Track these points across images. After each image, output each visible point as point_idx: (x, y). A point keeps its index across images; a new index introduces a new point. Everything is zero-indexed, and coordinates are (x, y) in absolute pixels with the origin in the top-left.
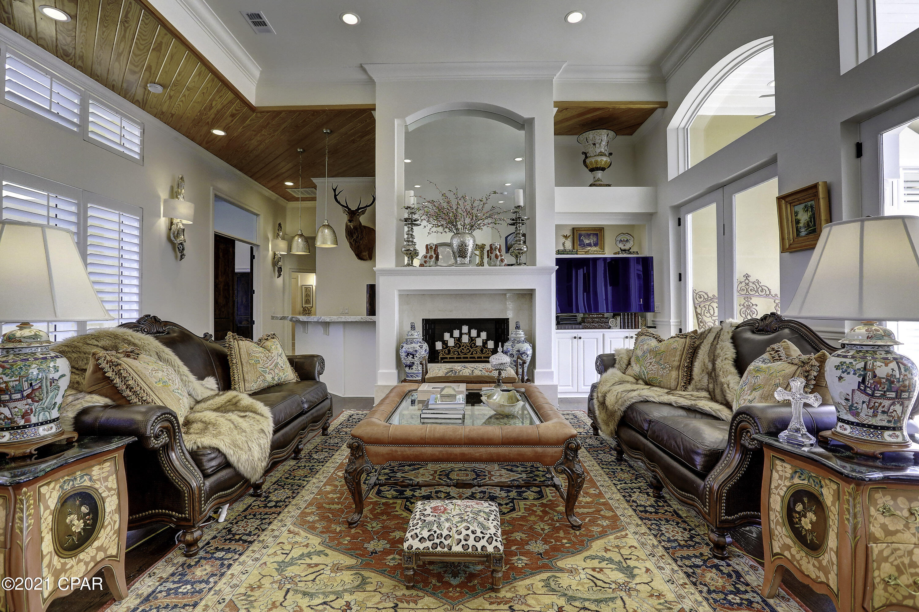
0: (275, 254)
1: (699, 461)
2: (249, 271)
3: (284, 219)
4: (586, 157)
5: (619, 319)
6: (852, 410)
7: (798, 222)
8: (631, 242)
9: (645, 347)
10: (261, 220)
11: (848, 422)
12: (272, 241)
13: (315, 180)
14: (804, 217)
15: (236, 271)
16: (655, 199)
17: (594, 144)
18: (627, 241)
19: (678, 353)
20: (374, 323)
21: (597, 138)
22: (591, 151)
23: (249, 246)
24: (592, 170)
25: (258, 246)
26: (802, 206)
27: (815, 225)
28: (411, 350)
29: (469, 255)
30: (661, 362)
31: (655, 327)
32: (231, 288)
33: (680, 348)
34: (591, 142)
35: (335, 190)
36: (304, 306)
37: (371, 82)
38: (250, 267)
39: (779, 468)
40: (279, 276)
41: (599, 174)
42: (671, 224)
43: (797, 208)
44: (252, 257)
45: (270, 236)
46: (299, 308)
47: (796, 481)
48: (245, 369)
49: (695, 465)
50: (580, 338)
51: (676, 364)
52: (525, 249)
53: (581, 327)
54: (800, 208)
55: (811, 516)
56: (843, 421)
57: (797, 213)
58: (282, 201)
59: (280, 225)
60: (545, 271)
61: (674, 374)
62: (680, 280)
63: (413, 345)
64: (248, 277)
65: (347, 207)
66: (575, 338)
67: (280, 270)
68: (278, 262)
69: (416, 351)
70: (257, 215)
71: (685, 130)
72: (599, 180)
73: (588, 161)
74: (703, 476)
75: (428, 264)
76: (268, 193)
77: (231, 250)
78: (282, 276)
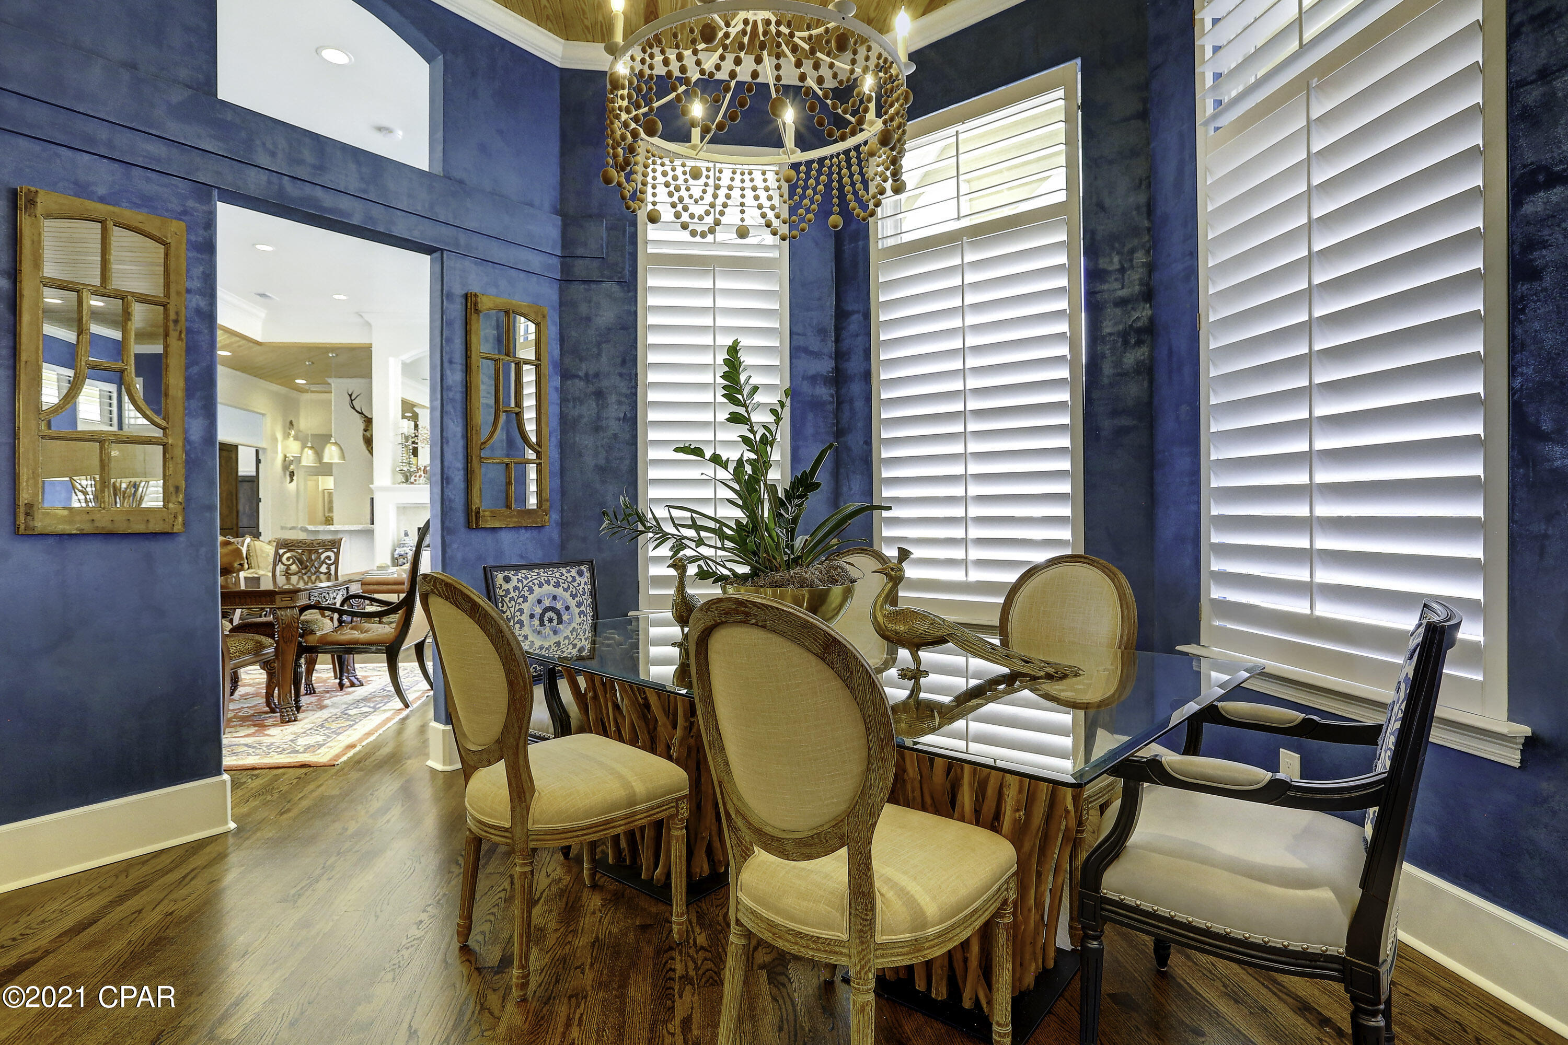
0: (285, 457)
2: (254, 474)
3: (297, 415)
10: (268, 421)
12: (282, 442)
13: (330, 380)
15: (240, 474)
20: (373, 531)
23: (254, 450)
25: (264, 449)
28: (402, 553)
32: (234, 497)
35: (350, 396)
36: (327, 515)
37: (368, 324)
38: (255, 470)
40: (292, 480)
44: (258, 461)
45: (279, 436)
46: (320, 516)
48: (259, 560)
58: (294, 394)
59: (291, 423)
63: (405, 548)
64: (253, 481)
65: (362, 413)
67: (292, 474)
68: (290, 465)
70: (263, 415)
75: (417, 482)
76: (275, 387)
77: (234, 457)
78: (295, 482)
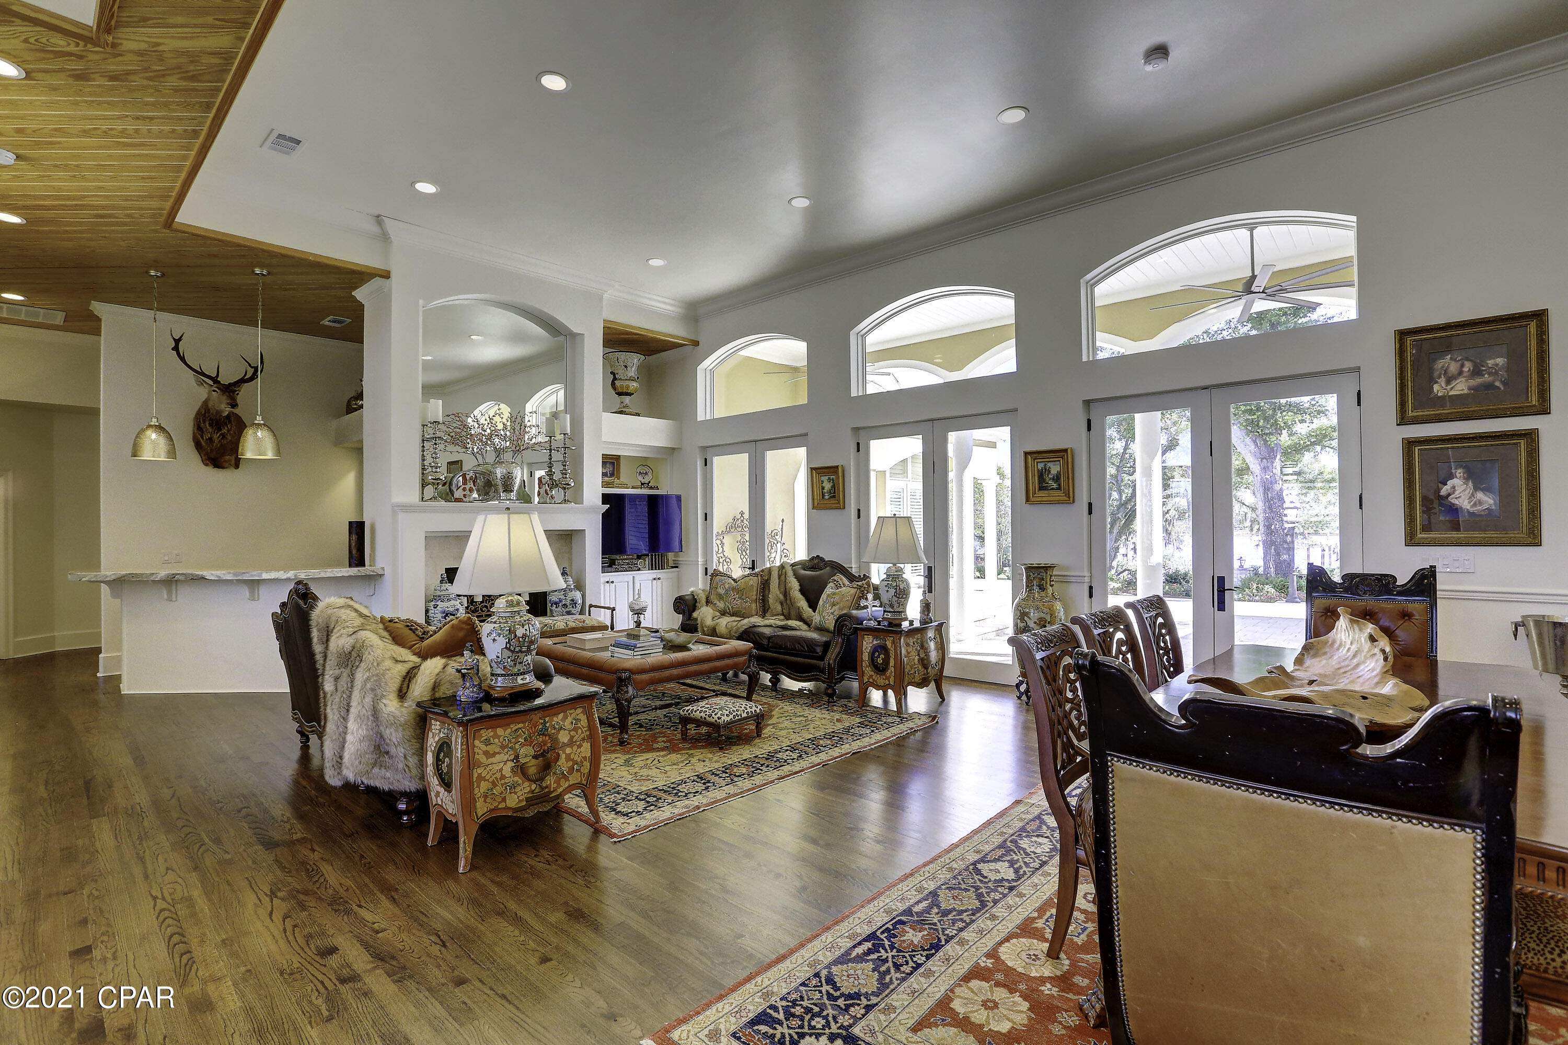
1: (819, 650)
4: (615, 379)
5: (647, 559)
6: (891, 606)
7: (823, 488)
8: (650, 474)
9: (727, 586)
11: (890, 612)
13: (97, 307)
14: (828, 486)
16: (679, 434)
17: (626, 367)
18: (646, 473)
19: (755, 589)
20: (370, 578)
21: (630, 360)
22: (620, 373)
24: (620, 394)
26: (827, 477)
27: (834, 493)
29: (516, 488)
30: (743, 597)
31: (677, 567)
33: (755, 585)
34: (622, 363)
39: (866, 639)
41: (627, 399)
42: (699, 463)
43: (823, 478)
47: (875, 642)
49: (817, 653)
50: (612, 582)
51: (754, 597)
52: (573, 485)
53: (613, 570)
54: (825, 479)
55: (882, 656)
56: (887, 612)
57: (823, 482)
60: (592, 509)
61: (754, 606)
62: (706, 519)
66: (608, 582)
69: (458, 610)
71: (712, 372)
72: (627, 406)
73: (617, 383)
74: (822, 658)
